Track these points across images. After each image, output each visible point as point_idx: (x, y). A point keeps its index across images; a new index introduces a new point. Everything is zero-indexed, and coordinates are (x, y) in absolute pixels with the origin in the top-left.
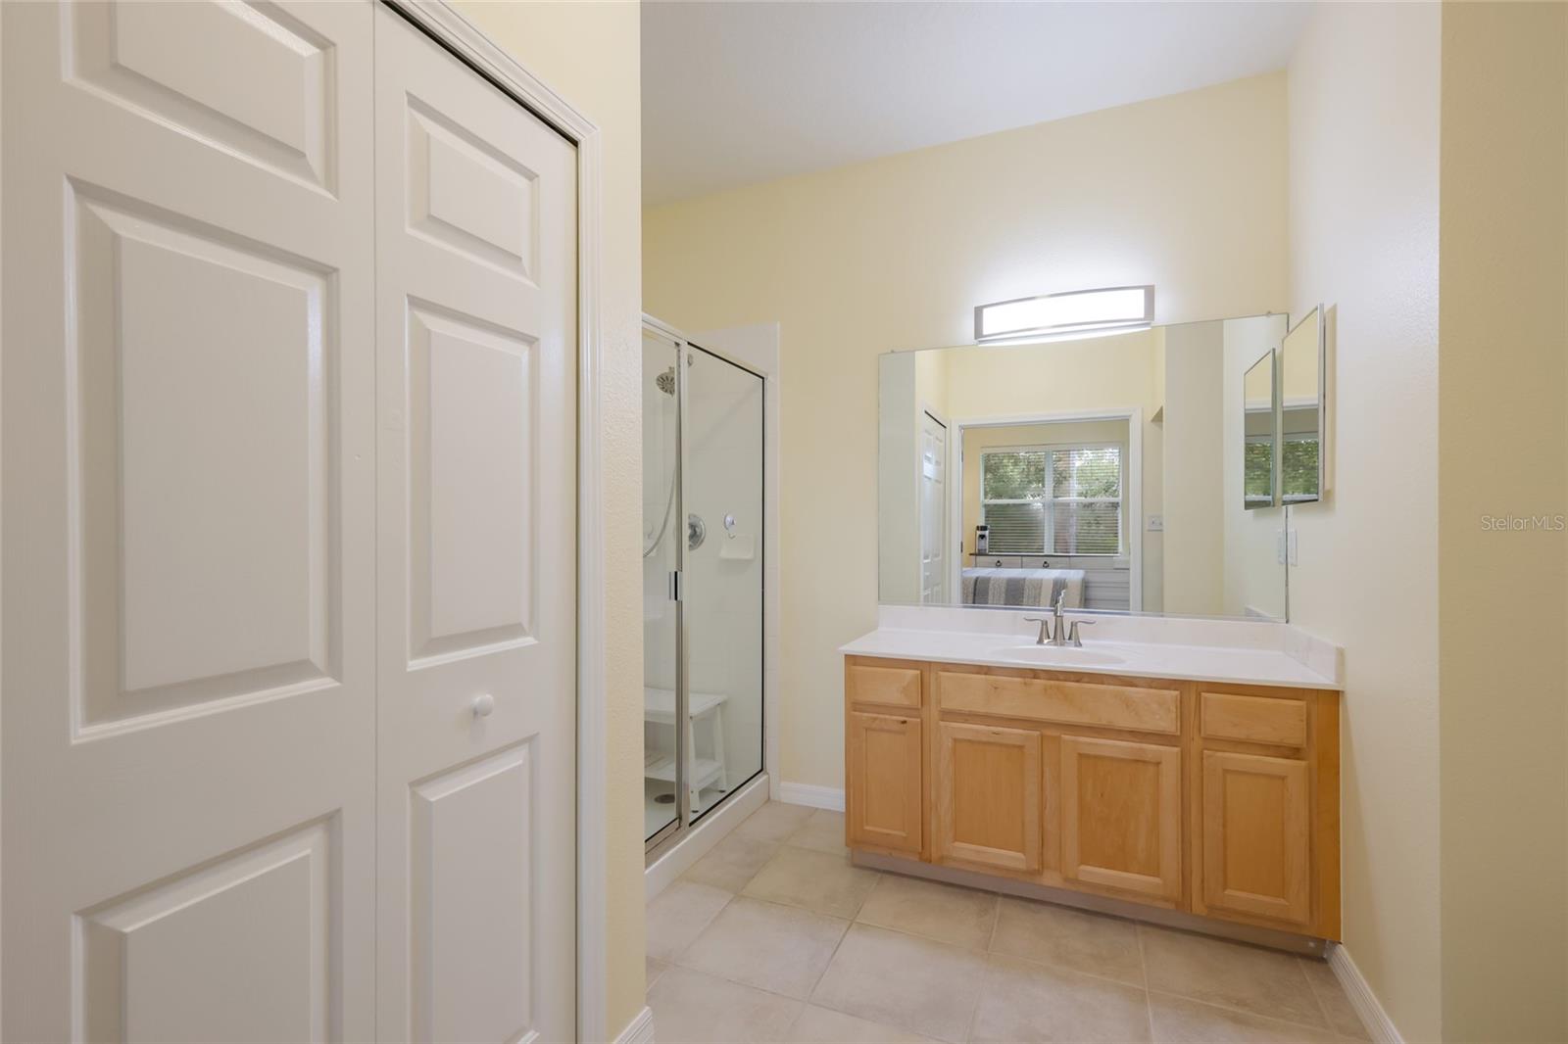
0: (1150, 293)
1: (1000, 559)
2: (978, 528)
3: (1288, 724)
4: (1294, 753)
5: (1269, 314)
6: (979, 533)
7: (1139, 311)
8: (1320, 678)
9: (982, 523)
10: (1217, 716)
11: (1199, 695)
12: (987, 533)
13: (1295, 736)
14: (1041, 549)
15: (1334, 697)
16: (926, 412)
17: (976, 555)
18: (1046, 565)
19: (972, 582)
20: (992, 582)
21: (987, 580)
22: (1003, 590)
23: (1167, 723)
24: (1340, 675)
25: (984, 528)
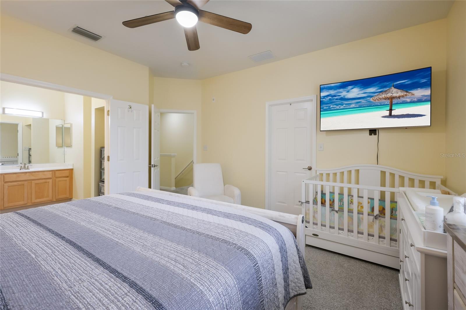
0: (43, 113)
3: (67, 173)
4: (67, 177)
5: (62, 120)
7: (41, 116)
8: (70, 167)
10: (58, 174)
11: (55, 172)
13: (68, 175)
15: (72, 169)
23: (50, 176)
24: (73, 167)
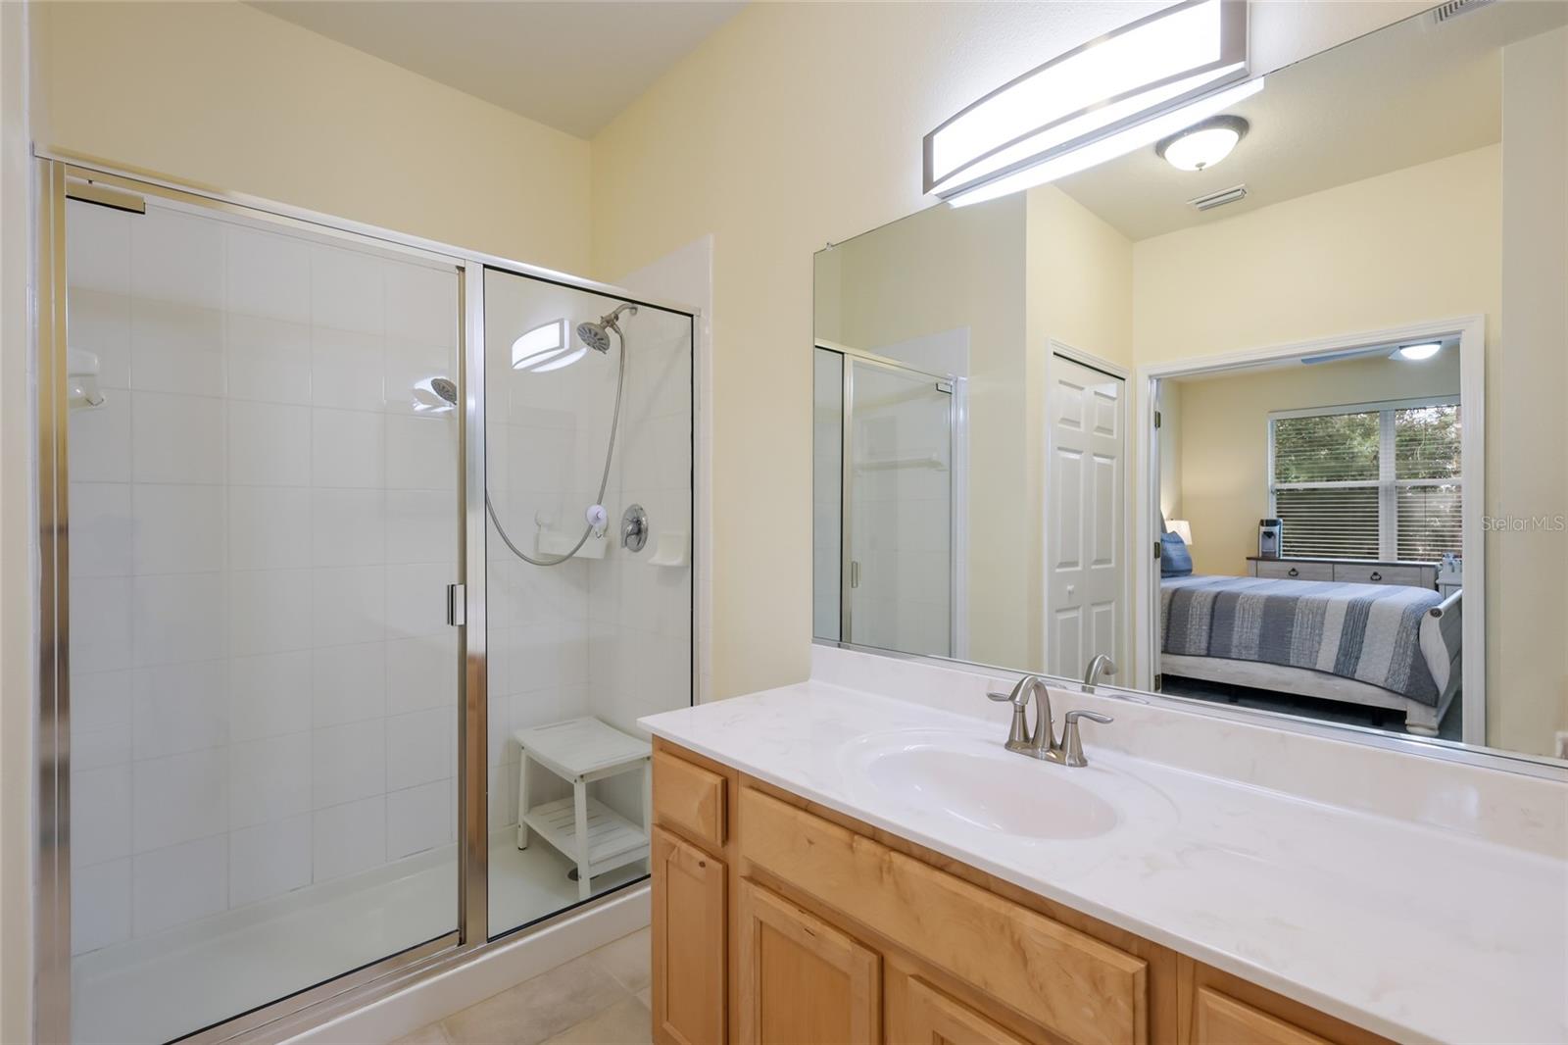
1: (1297, 566)
2: (1262, 523)
6: (1264, 529)
9: (1273, 516)
12: (1276, 529)
14: (1374, 554)
16: (1055, 354)
17: (1257, 559)
18: (1376, 578)
19: (1209, 600)
20: (1240, 601)
21: (1233, 597)
22: (1259, 613)
25: (1273, 523)
